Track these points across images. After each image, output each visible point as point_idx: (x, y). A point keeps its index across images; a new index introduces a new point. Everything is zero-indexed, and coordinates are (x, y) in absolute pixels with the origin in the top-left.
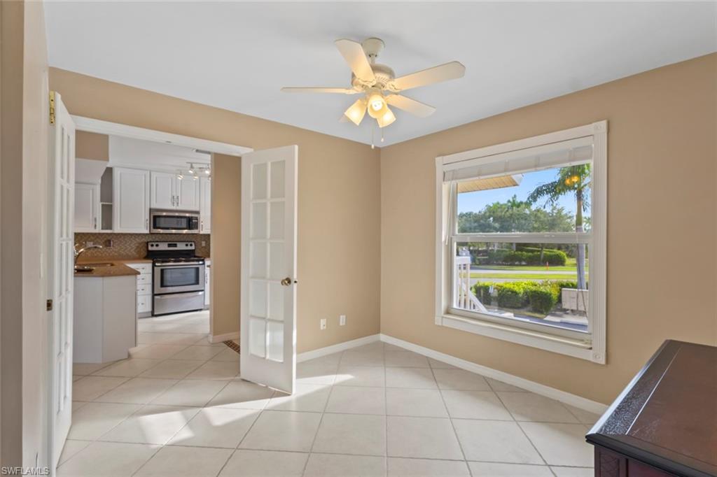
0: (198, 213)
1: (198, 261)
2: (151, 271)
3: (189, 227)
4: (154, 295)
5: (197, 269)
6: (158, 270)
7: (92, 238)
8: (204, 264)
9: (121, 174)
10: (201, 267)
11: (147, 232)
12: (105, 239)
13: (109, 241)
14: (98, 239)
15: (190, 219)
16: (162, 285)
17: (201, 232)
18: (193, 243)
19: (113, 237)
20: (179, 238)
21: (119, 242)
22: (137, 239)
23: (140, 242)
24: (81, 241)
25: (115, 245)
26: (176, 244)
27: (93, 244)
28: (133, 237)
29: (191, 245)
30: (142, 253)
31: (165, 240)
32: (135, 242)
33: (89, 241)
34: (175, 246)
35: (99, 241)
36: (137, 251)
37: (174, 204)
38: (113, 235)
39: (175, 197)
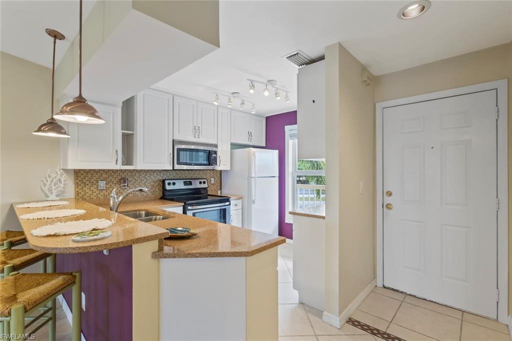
0: (216, 146)
1: (220, 201)
3: (210, 163)
7: (104, 176)
8: (230, 204)
9: (143, 96)
11: (170, 168)
12: (119, 177)
14: (111, 178)
15: (209, 154)
17: (218, 168)
18: (205, 181)
19: (128, 174)
20: (191, 175)
21: (133, 181)
22: (152, 177)
23: (155, 180)
24: (92, 180)
25: (129, 184)
26: (191, 182)
27: (106, 184)
28: (148, 175)
29: (204, 183)
30: (157, 193)
31: (179, 178)
32: (150, 180)
33: (102, 180)
34: (191, 184)
35: (113, 180)
36: (152, 191)
37: (195, 135)
38: (127, 172)
39: (196, 128)
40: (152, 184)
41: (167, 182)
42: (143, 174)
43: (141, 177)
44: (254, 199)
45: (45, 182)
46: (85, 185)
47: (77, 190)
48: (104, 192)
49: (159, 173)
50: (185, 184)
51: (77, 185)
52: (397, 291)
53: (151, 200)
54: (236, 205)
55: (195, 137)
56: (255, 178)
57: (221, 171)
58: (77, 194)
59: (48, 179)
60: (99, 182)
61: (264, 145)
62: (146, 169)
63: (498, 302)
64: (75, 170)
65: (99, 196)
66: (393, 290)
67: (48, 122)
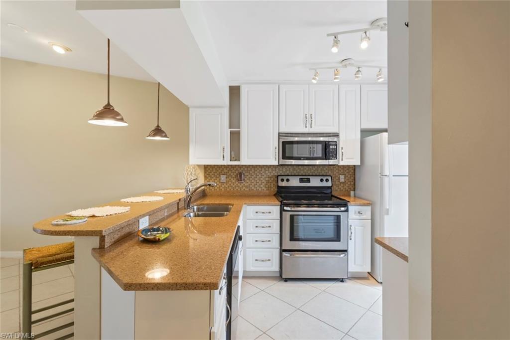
0: (337, 135)
1: (339, 205)
2: (279, 217)
3: (326, 156)
4: (283, 251)
5: (338, 218)
6: (287, 216)
7: (225, 171)
8: (347, 211)
9: (248, 92)
10: (343, 215)
11: (276, 163)
12: (237, 172)
13: (241, 174)
15: (326, 145)
16: (293, 238)
17: (341, 163)
18: (329, 178)
19: (244, 169)
20: (312, 171)
21: (249, 176)
22: (267, 172)
23: (270, 176)
24: (216, 174)
25: (246, 179)
26: (309, 178)
27: (226, 178)
28: (263, 170)
29: (327, 180)
30: (273, 189)
31: (297, 174)
32: (265, 176)
33: (223, 174)
34: (308, 181)
35: (232, 174)
36: (267, 186)
37: (306, 124)
38: (244, 167)
39: (307, 116)
40: (267, 179)
41: (280, 178)
42: (258, 169)
43: (256, 172)
44: (388, 208)
46: (211, 178)
47: (206, 181)
48: (225, 184)
49: (274, 169)
50: (301, 181)
51: (206, 177)
53: (266, 196)
54: (359, 212)
55: (306, 127)
56: (388, 176)
57: (354, 166)
60: (221, 176)
62: (261, 164)
64: (204, 165)
65: (221, 188)
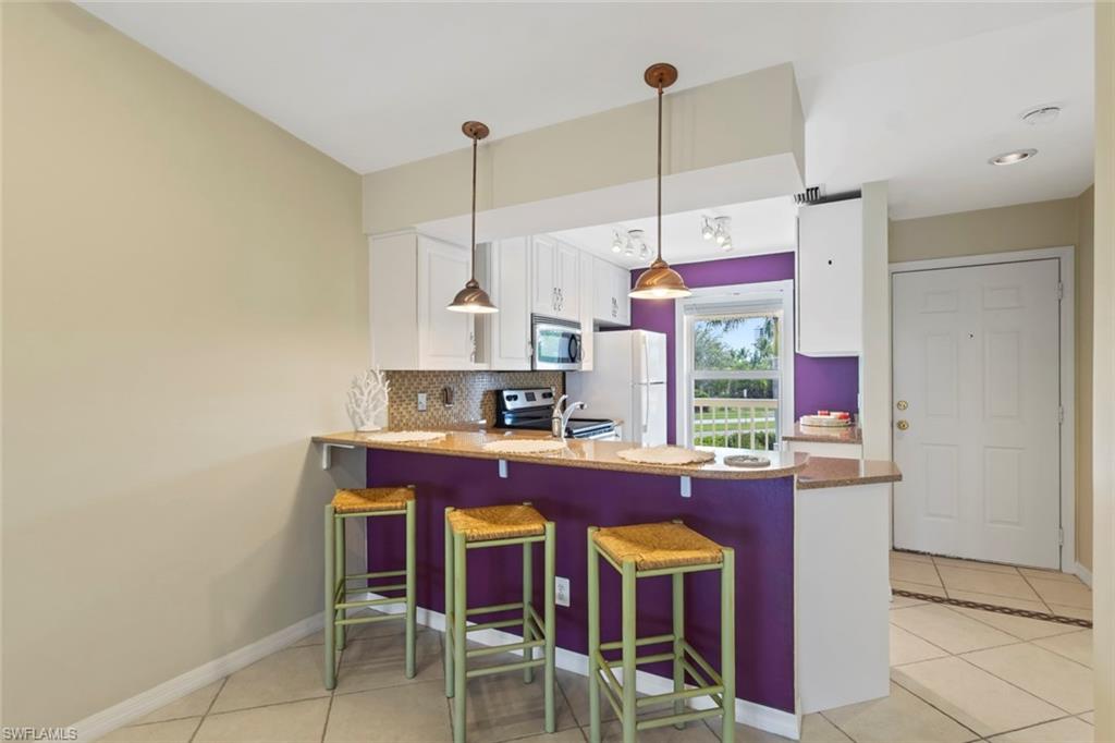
0: (579, 326)
3: (571, 357)
7: (425, 383)
14: (432, 387)
15: (571, 340)
19: (452, 379)
21: (459, 393)
24: (409, 392)
27: (427, 399)
33: (421, 392)
35: (434, 391)
38: (452, 376)
39: (557, 292)
40: (481, 398)
41: (506, 394)
42: (470, 379)
43: (468, 385)
45: (358, 396)
46: (402, 401)
47: (392, 411)
48: (424, 414)
50: (528, 398)
51: (391, 400)
52: (916, 553)
55: (555, 309)
56: (646, 384)
58: (392, 417)
59: (364, 389)
60: (419, 395)
61: (629, 324)
63: (1061, 547)
64: (388, 372)
65: (418, 423)
66: (909, 551)
67: (468, 287)
